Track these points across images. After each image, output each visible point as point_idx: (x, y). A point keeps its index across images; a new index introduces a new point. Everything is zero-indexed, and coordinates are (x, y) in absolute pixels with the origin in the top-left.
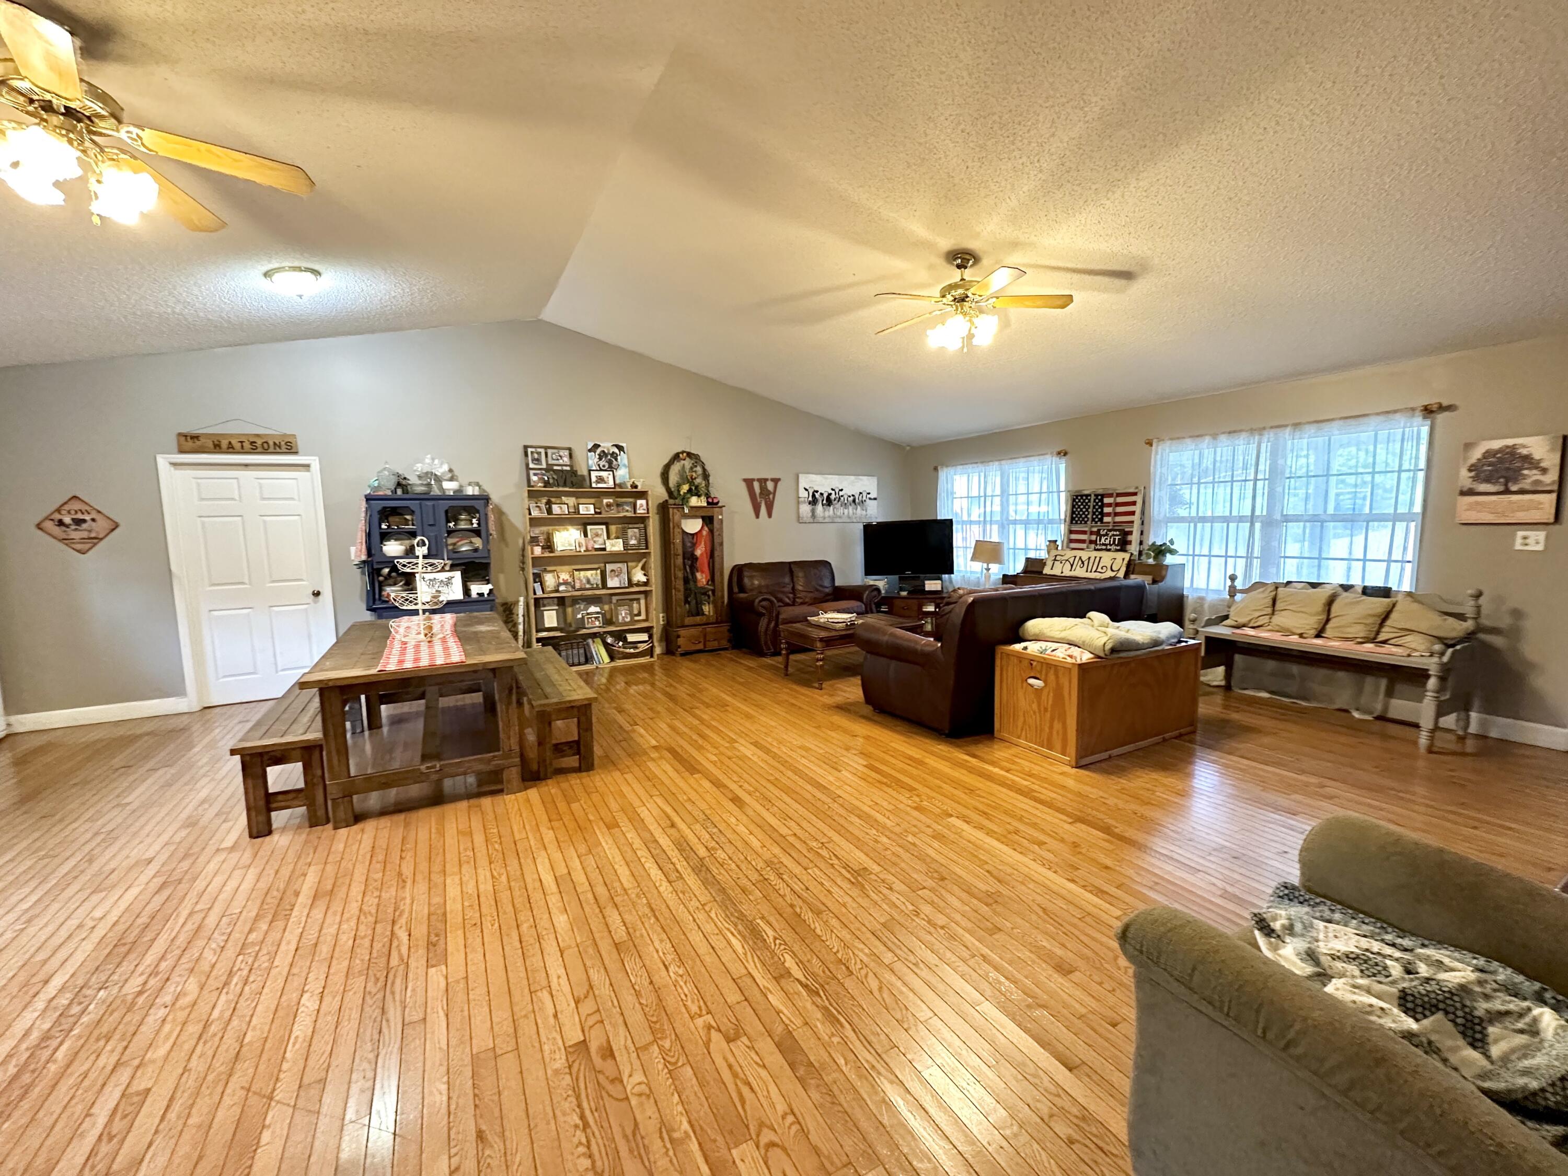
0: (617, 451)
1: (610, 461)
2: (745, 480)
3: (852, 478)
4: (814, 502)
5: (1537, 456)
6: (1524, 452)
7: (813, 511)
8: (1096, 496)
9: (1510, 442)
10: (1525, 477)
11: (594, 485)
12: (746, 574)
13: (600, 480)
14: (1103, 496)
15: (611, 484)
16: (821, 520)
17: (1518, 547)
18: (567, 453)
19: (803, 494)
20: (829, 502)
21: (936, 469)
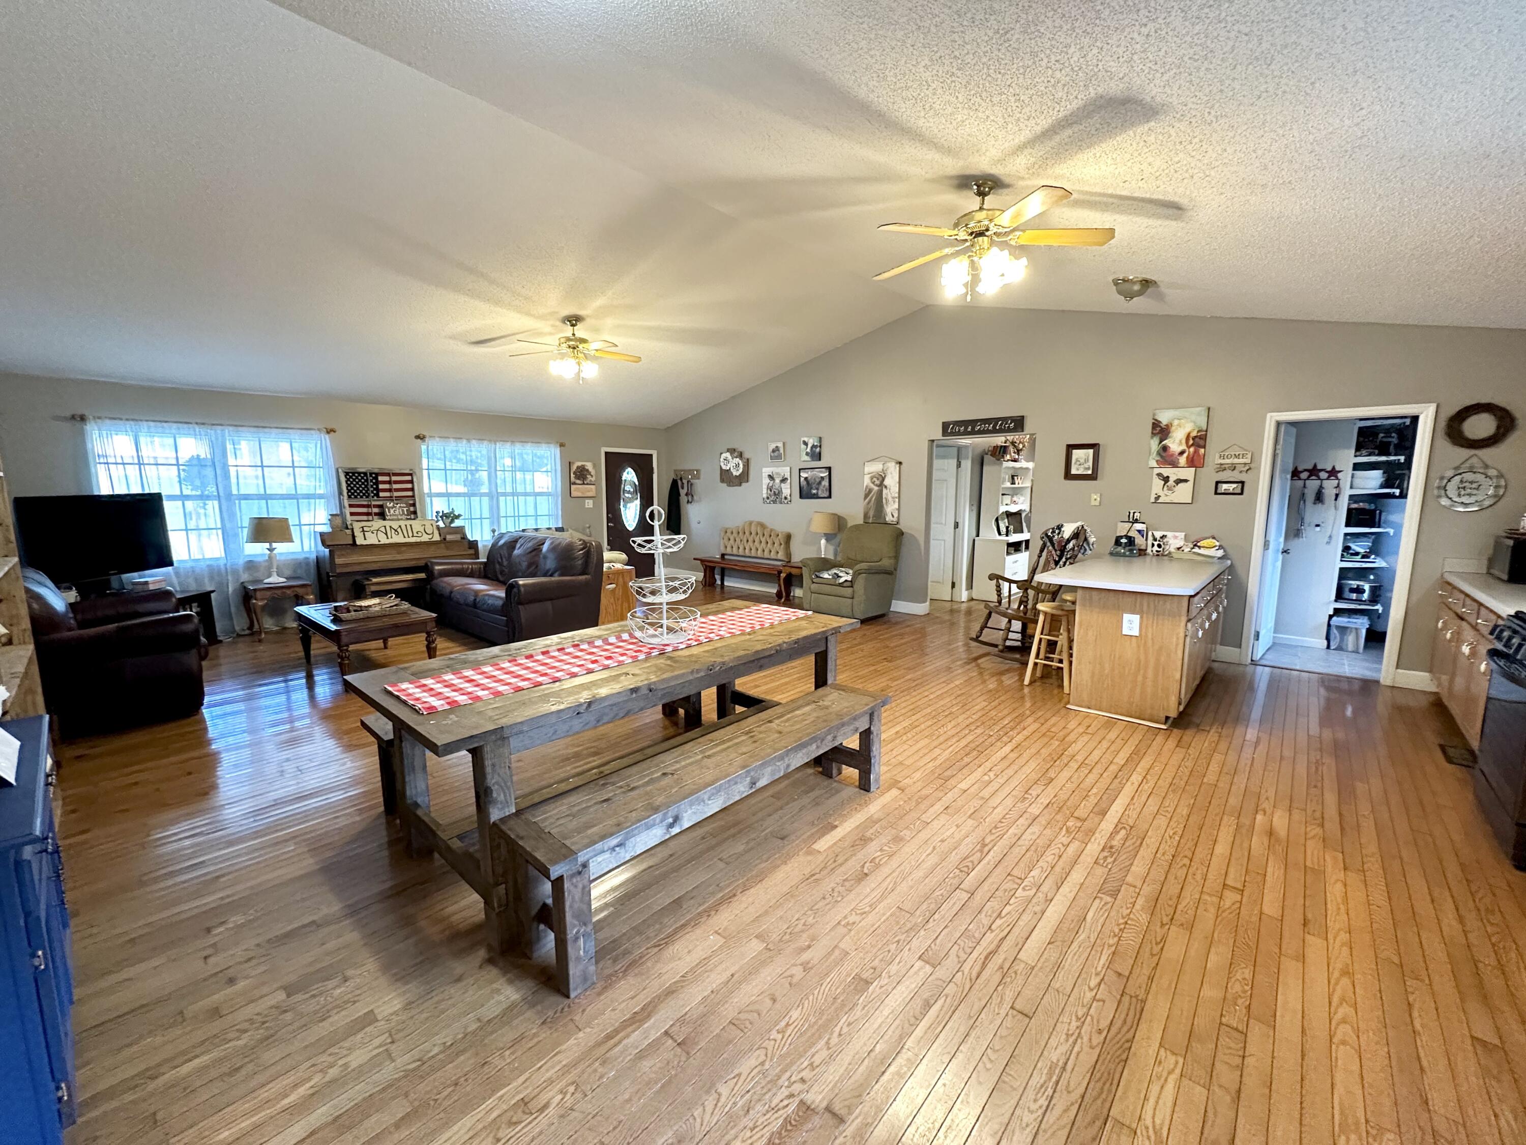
8: (371, 474)
14: (377, 475)
17: (587, 506)
21: (78, 418)
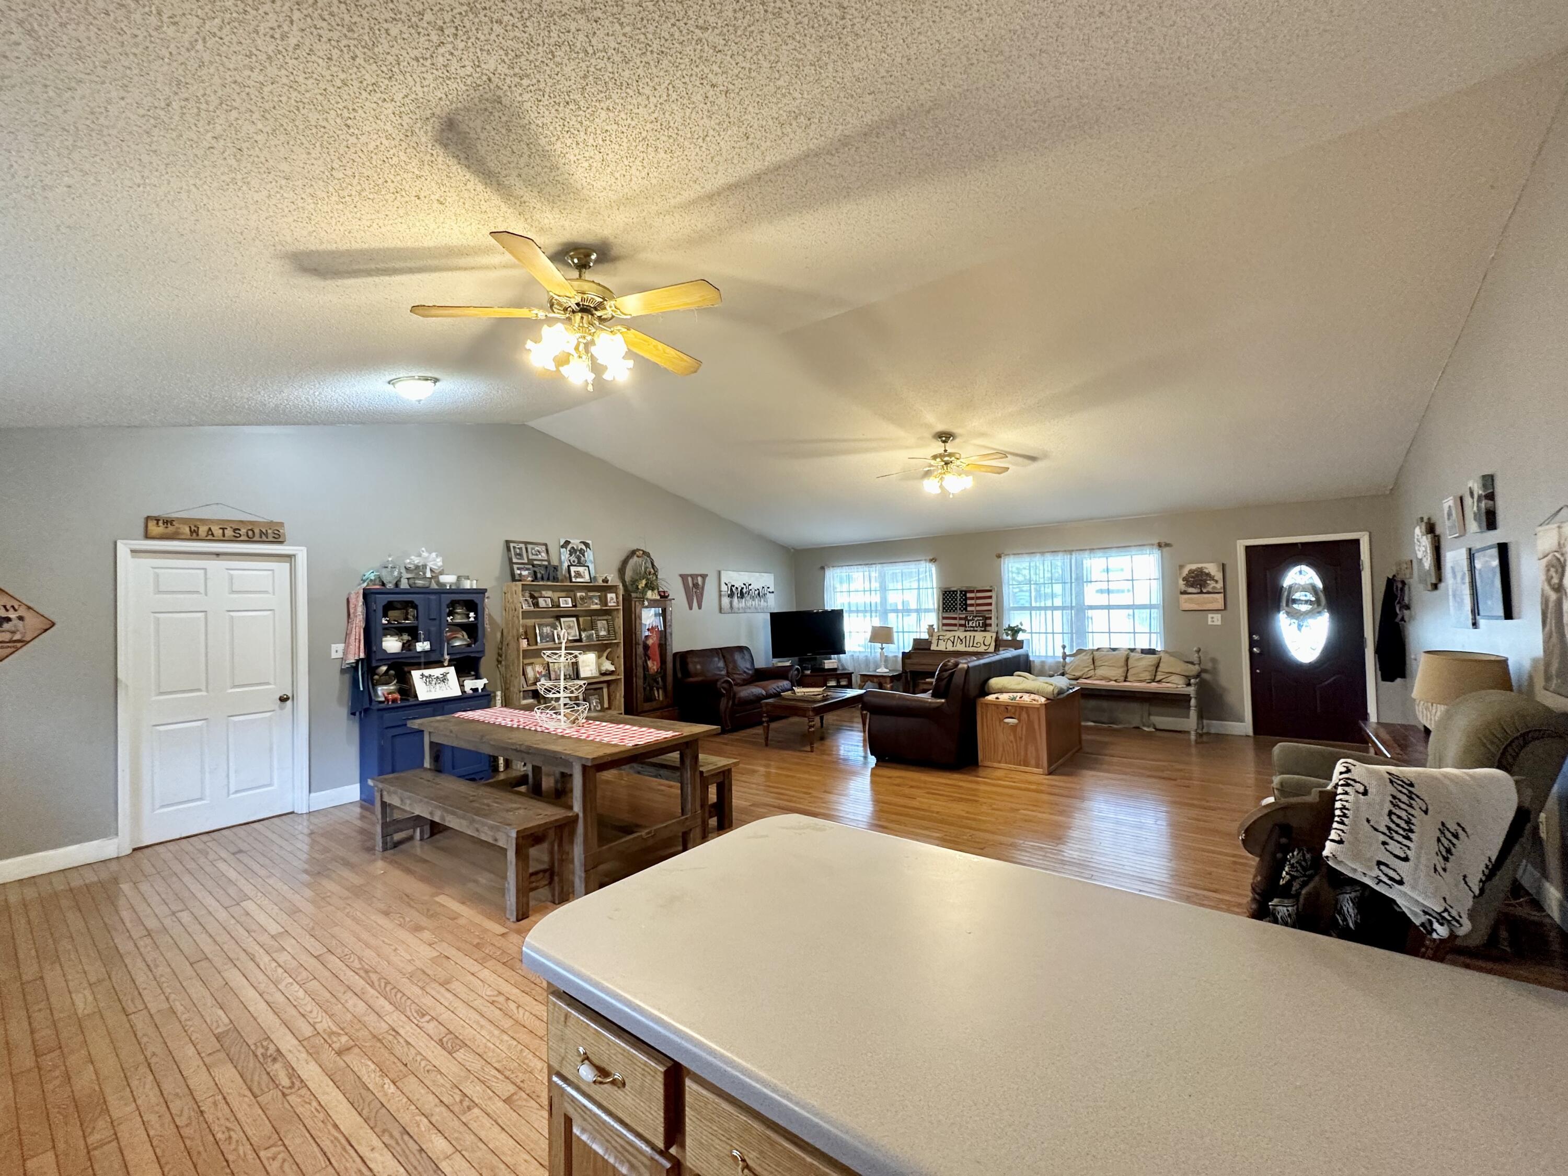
0: (584, 547)
1: (578, 555)
2: (681, 576)
3: (757, 574)
4: (731, 595)
5: (1212, 574)
6: (1207, 571)
7: (731, 603)
8: (961, 592)
9: (1200, 565)
10: (1209, 585)
11: (574, 580)
12: (689, 660)
13: (578, 575)
14: (966, 592)
15: (587, 578)
16: (736, 610)
17: (1210, 623)
18: (544, 548)
19: (724, 588)
20: (742, 595)
21: (823, 568)
